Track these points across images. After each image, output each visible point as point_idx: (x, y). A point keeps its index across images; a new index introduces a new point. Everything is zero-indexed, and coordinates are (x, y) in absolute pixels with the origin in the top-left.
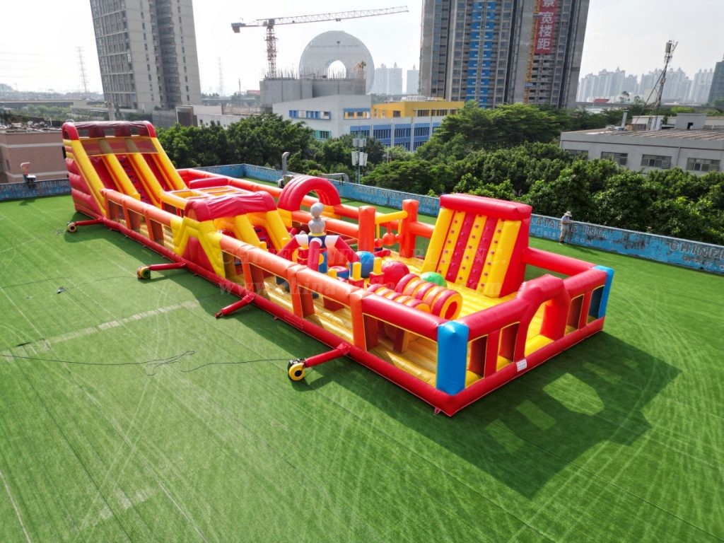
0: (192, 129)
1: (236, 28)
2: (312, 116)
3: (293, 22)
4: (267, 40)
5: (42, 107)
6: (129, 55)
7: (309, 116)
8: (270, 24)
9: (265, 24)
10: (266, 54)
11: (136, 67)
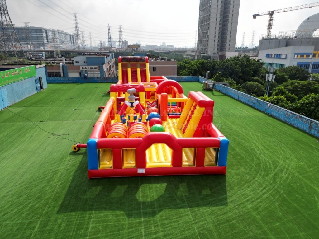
0: (203, 61)
1: (255, 16)
2: (277, 57)
3: (284, 11)
4: (269, 21)
5: (176, 53)
6: (208, 32)
7: (276, 56)
8: (272, 13)
9: (269, 14)
10: (267, 27)
11: (210, 37)
